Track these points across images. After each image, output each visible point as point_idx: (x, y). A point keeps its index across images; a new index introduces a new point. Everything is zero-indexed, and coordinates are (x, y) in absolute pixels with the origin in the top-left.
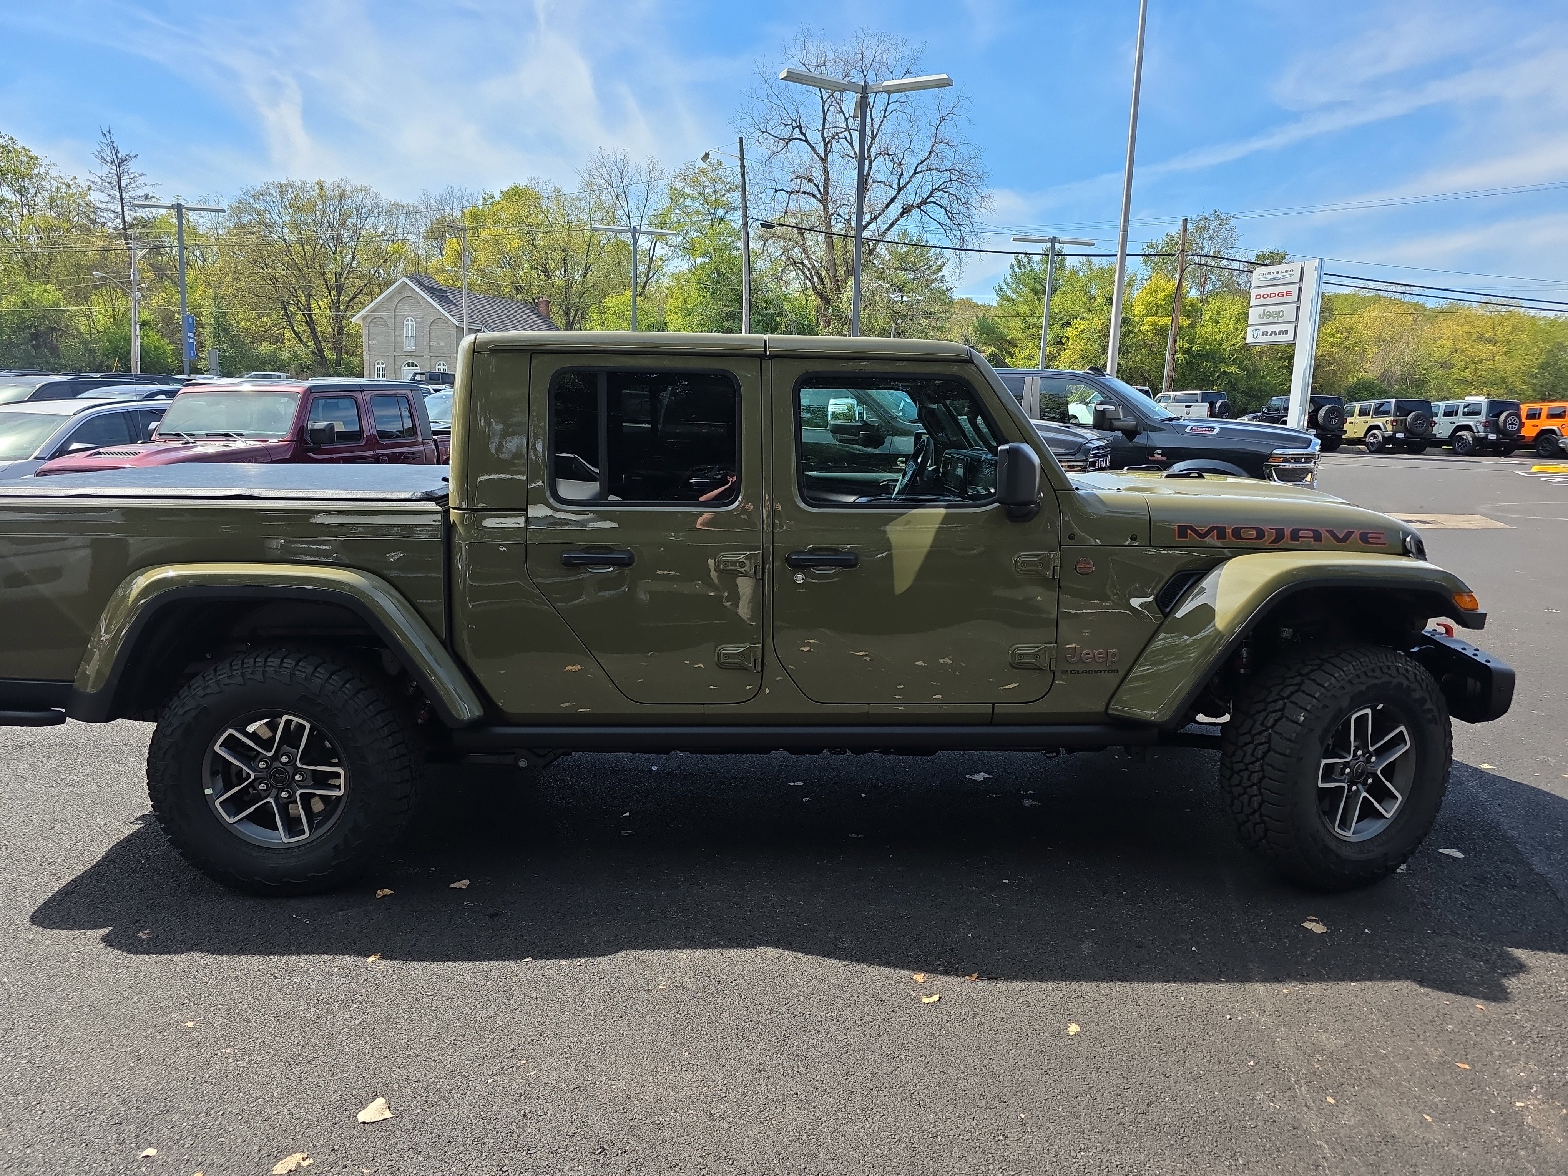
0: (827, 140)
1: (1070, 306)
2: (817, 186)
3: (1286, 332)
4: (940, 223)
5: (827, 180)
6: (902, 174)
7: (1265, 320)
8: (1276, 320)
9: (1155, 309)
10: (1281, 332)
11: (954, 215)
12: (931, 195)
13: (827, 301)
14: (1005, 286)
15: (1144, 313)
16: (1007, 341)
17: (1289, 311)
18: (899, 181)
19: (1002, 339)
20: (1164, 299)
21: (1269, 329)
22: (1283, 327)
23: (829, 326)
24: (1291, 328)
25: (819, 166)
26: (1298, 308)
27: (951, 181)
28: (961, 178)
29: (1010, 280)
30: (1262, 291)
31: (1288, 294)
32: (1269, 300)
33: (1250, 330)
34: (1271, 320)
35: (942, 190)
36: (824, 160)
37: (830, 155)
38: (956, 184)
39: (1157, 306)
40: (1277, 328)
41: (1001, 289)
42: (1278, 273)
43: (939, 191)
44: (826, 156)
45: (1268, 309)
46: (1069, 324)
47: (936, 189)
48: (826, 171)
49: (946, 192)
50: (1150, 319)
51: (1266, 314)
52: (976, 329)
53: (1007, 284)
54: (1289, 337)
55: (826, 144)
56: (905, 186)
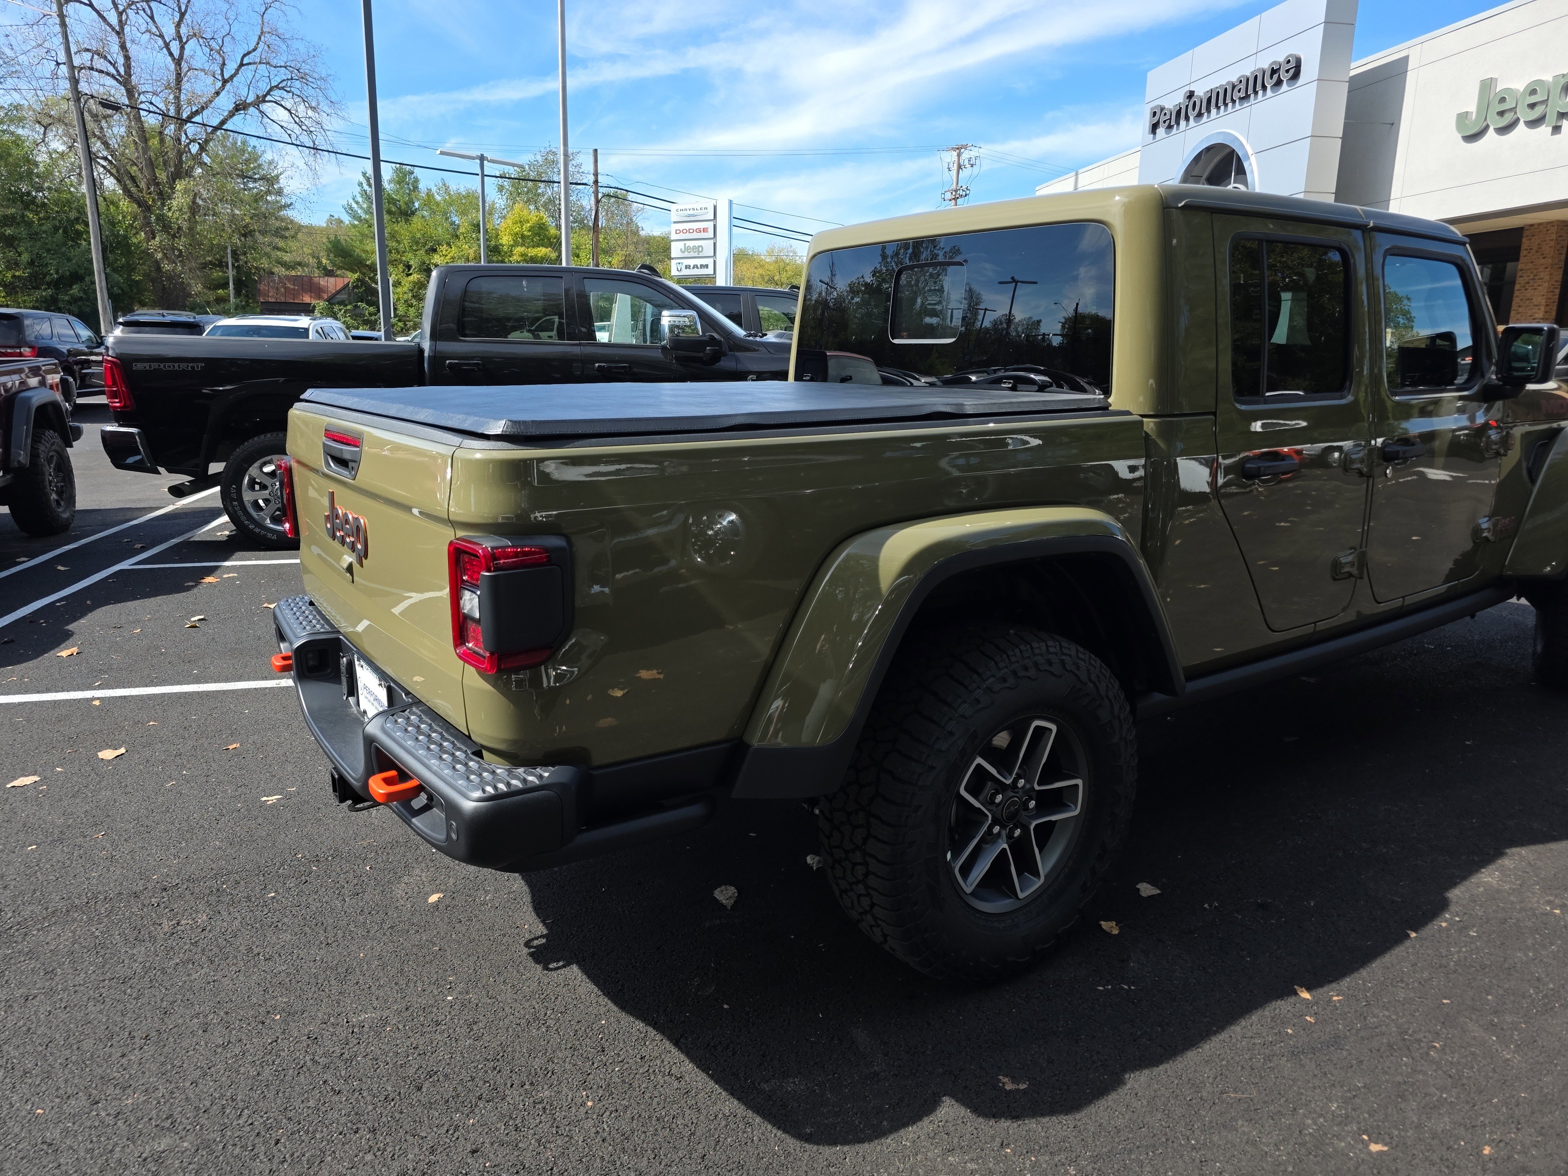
0: (121, 8)
1: (431, 231)
2: (113, 65)
3: (707, 266)
4: (282, 127)
5: (127, 58)
6: (224, 64)
7: (686, 254)
8: (696, 255)
9: (521, 239)
10: (702, 266)
11: (303, 120)
12: (268, 93)
13: (148, 209)
14: (354, 205)
15: (512, 243)
16: (367, 266)
17: (708, 246)
18: (222, 71)
19: (361, 263)
20: (529, 231)
21: (691, 262)
22: (704, 262)
23: (154, 238)
24: (710, 262)
25: (114, 39)
26: (715, 244)
27: (292, 79)
28: (303, 78)
29: (360, 200)
30: (681, 226)
31: (705, 230)
32: (688, 236)
33: (673, 262)
34: (692, 254)
35: (282, 88)
36: (120, 33)
37: (127, 29)
38: (297, 84)
39: (523, 237)
40: (699, 262)
41: (351, 208)
42: (694, 209)
43: (280, 89)
44: (122, 29)
45: (688, 243)
46: (434, 250)
47: (277, 87)
48: (123, 47)
49: (288, 92)
50: (519, 249)
51: (687, 249)
52: (329, 251)
53: (357, 203)
54: (710, 271)
55: (120, 14)
56: (232, 77)
